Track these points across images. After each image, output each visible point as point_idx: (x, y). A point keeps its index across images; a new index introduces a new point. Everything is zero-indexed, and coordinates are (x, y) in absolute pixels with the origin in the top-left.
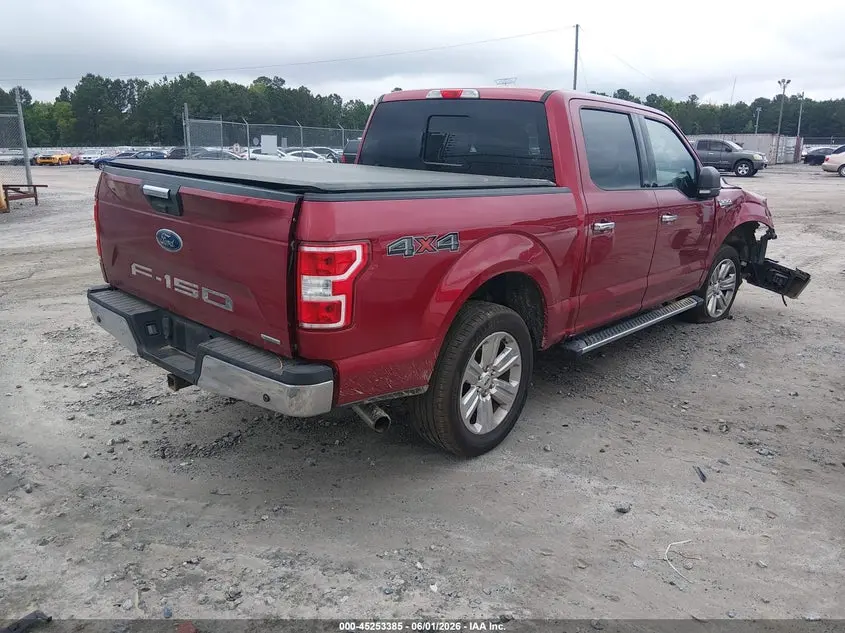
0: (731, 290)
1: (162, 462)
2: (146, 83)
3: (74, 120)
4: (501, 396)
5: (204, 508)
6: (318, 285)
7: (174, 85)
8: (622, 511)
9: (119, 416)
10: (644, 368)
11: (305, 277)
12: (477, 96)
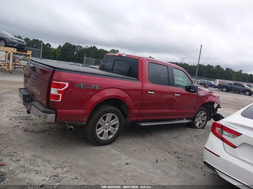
0: (205, 121)
1: (24, 132)
2: (82, 47)
3: (61, 54)
4: (111, 131)
5: (25, 143)
6: (55, 91)
7: (89, 48)
8: (127, 164)
9: (21, 121)
10: (166, 136)
11: (52, 88)
12: (125, 56)
